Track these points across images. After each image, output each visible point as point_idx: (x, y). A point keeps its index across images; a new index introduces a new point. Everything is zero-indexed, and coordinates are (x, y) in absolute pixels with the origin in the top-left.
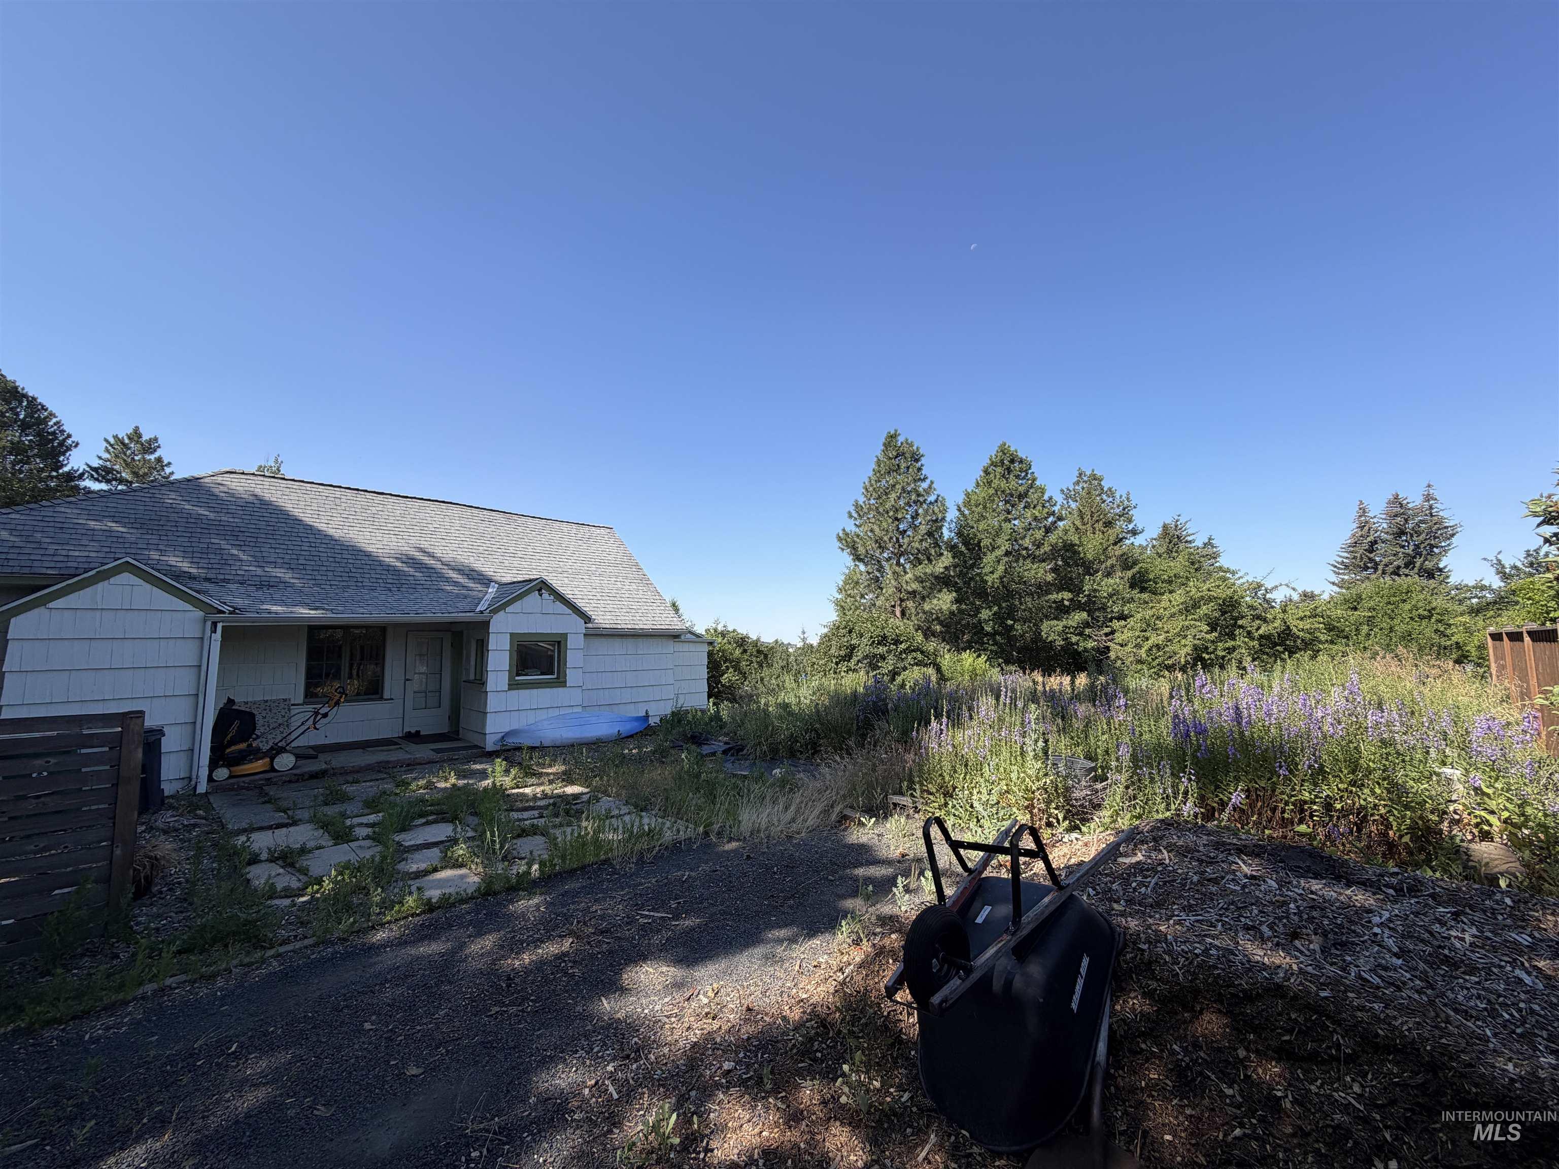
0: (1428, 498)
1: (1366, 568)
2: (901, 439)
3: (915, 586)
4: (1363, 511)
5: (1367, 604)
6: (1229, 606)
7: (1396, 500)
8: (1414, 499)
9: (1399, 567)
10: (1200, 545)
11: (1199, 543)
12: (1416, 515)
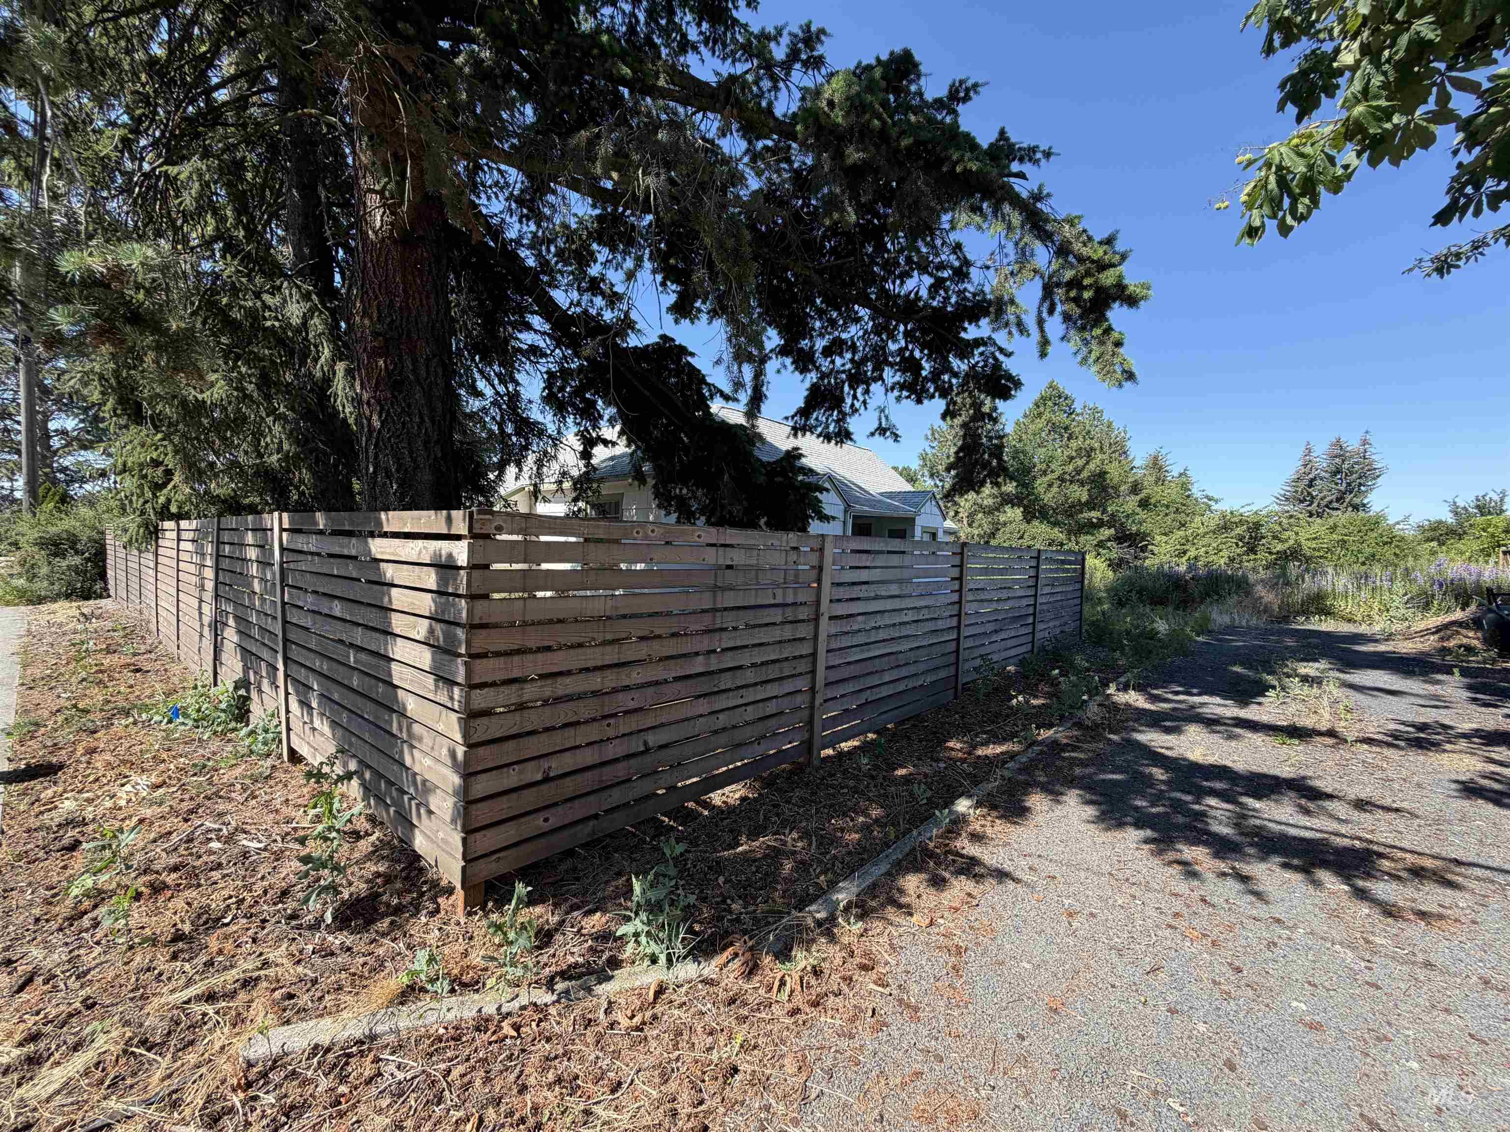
0: (1365, 442)
1: (1304, 501)
4: (1309, 451)
7: (1338, 444)
8: (1353, 444)
9: (1331, 502)
10: (1176, 474)
12: (1352, 457)
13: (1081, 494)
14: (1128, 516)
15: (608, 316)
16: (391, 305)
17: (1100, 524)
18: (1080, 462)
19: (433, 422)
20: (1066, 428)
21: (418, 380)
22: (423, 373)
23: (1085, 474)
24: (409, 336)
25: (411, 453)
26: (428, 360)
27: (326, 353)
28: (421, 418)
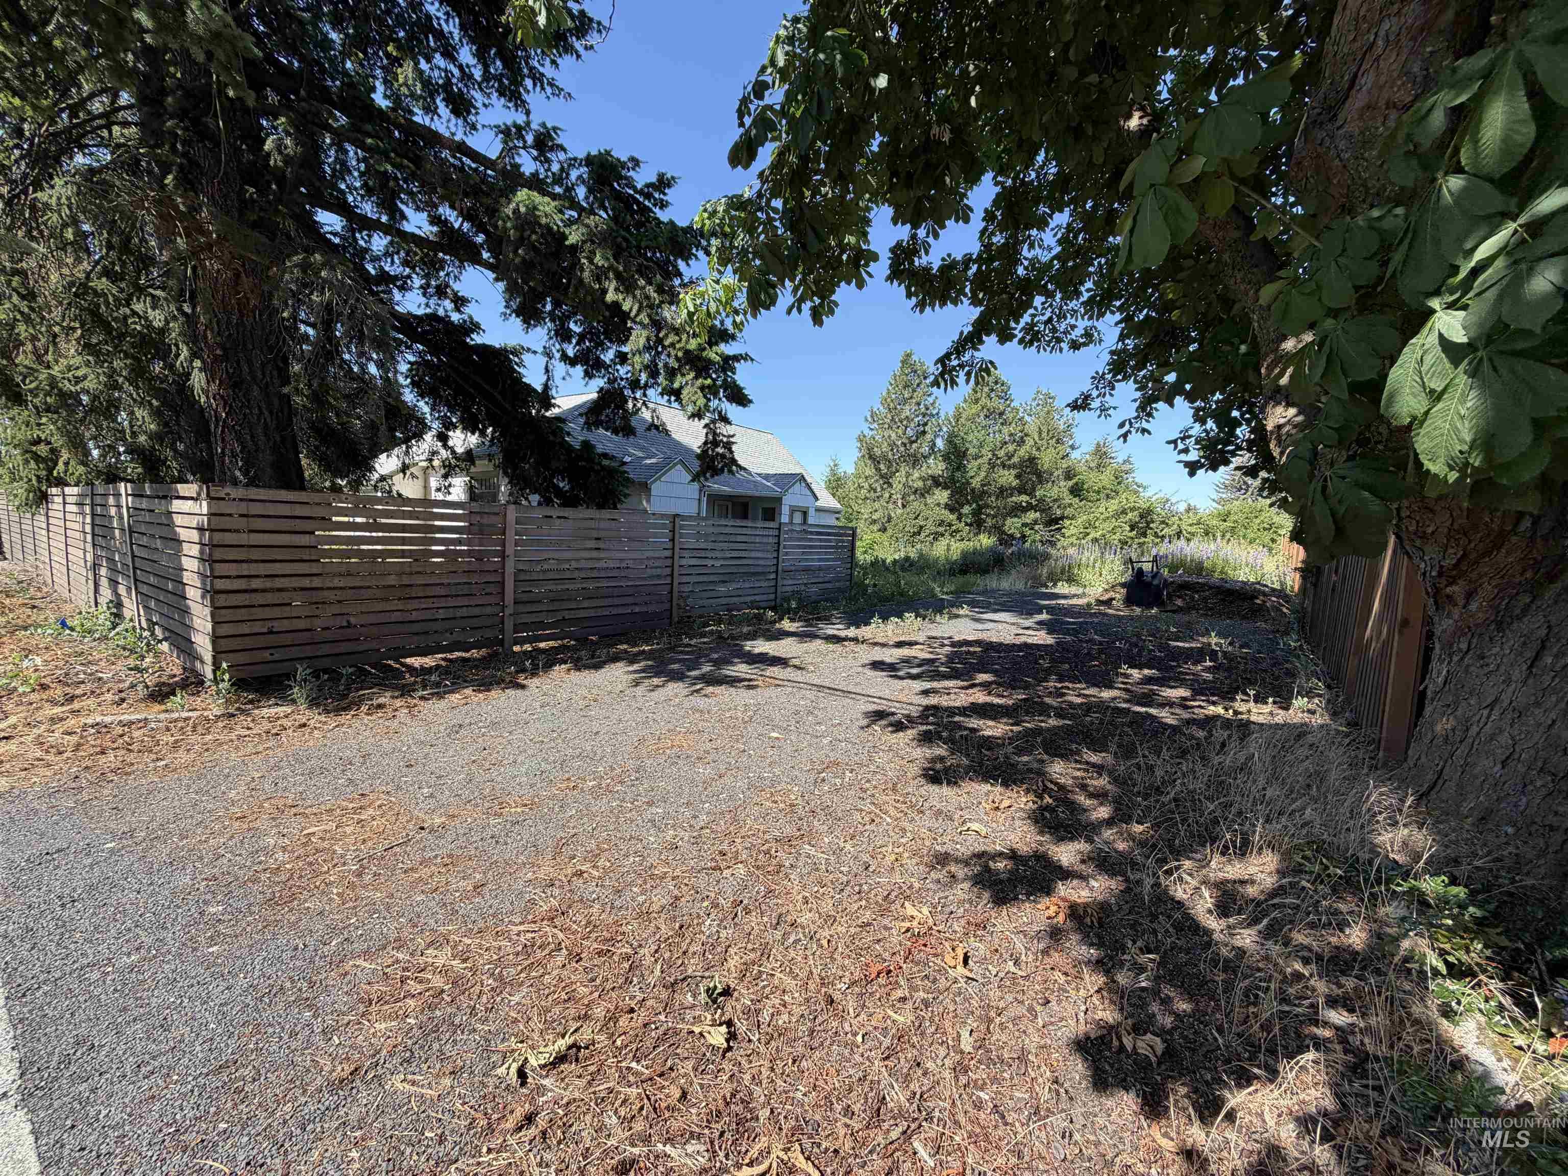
1: (1240, 489)
2: (914, 357)
3: (920, 484)
5: (1232, 518)
6: (1146, 515)
11: (1120, 460)
13: (1007, 478)
14: (1055, 500)
15: (455, 317)
16: (229, 323)
17: (1030, 507)
18: (1011, 448)
19: (271, 413)
20: (1001, 414)
21: (254, 378)
22: (259, 374)
23: (1015, 459)
24: (245, 345)
25: (252, 436)
26: (263, 365)
27: (185, 352)
28: (260, 408)
